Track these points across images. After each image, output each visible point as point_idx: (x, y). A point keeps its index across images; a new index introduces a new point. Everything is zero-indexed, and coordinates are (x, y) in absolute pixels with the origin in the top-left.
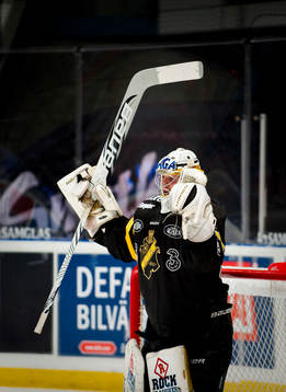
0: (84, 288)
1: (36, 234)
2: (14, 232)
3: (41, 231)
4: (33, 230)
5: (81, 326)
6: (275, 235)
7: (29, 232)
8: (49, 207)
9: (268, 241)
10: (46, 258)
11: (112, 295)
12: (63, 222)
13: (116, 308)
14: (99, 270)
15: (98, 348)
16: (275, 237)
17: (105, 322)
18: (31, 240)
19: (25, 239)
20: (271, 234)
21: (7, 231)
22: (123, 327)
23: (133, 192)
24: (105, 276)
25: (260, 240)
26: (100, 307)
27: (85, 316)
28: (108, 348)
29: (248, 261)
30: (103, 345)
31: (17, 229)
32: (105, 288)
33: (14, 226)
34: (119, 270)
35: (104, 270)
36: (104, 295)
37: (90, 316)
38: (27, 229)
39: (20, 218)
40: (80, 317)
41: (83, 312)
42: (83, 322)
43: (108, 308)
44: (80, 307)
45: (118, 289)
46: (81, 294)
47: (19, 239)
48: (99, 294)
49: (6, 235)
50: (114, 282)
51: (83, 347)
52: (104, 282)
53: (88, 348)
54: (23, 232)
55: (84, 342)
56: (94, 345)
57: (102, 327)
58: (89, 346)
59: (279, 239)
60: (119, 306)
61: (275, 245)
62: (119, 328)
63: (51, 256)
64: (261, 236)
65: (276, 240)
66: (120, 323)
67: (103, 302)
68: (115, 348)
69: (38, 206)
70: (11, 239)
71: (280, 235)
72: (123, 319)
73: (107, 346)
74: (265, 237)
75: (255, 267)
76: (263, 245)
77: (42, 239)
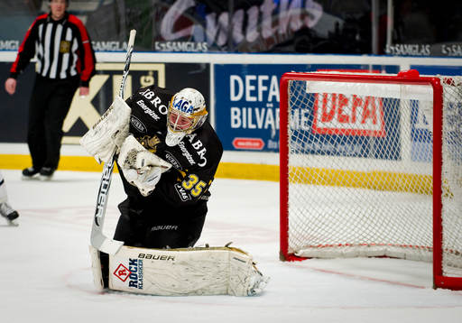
0: (237, 93)
1: (195, 47)
2: (177, 45)
3: (199, 45)
4: (193, 44)
5: (234, 125)
6: (402, 46)
7: (189, 46)
8: (205, 25)
9: (396, 51)
10: (204, 67)
11: (261, 99)
12: (216, 38)
13: (263, 110)
14: (249, 78)
15: (249, 144)
16: (401, 48)
17: (254, 121)
18: (191, 52)
19: (186, 52)
20: (398, 45)
21: (171, 45)
22: (270, 126)
23: (276, 12)
24: (254, 83)
25: (388, 51)
26: (250, 110)
27: (238, 117)
28: (257, 144)
29: (377, 68)
30: (253, 141)
31: (179, 44)
32: (254, 93)
33: (176, 41)
34: (266, 78)
35: (254, 78)
36: (254, 99)
37: (241, 117)
38: (188, 43)
39: (180, 34)
40: (233, 117)
41: (236, 113)
42: (236, 122)
43: (257, 110)
44: (233, 110)
45: (266, 94)
46: (234, 98)
47: (181, 52)
48: (249, 99)
49: (171, 49)
50: (262, 89)
51: (236, 143)
52: (253, 88)
53: (240, 144)
54: (184, 46)
55: (237, 139)
56: (245, 141)
57: (252, 126)
58: (241, 142)
59: (404, 49)
60: (266, 109)
61: (401, 55)
62: (266, 127)
63: (208, 65)
64: (389, 47)
65: (402, 51)
66: (267, 122)
67: (253, 105)
68: (263, 144)
69: (196, 24)
70: (174, 52)
71: (406, 46)
72: (270, 119)
73: (256, 143)
74: (392, 48)
75: (384, 74)
76: (391, 55)
77: (201, 52)
